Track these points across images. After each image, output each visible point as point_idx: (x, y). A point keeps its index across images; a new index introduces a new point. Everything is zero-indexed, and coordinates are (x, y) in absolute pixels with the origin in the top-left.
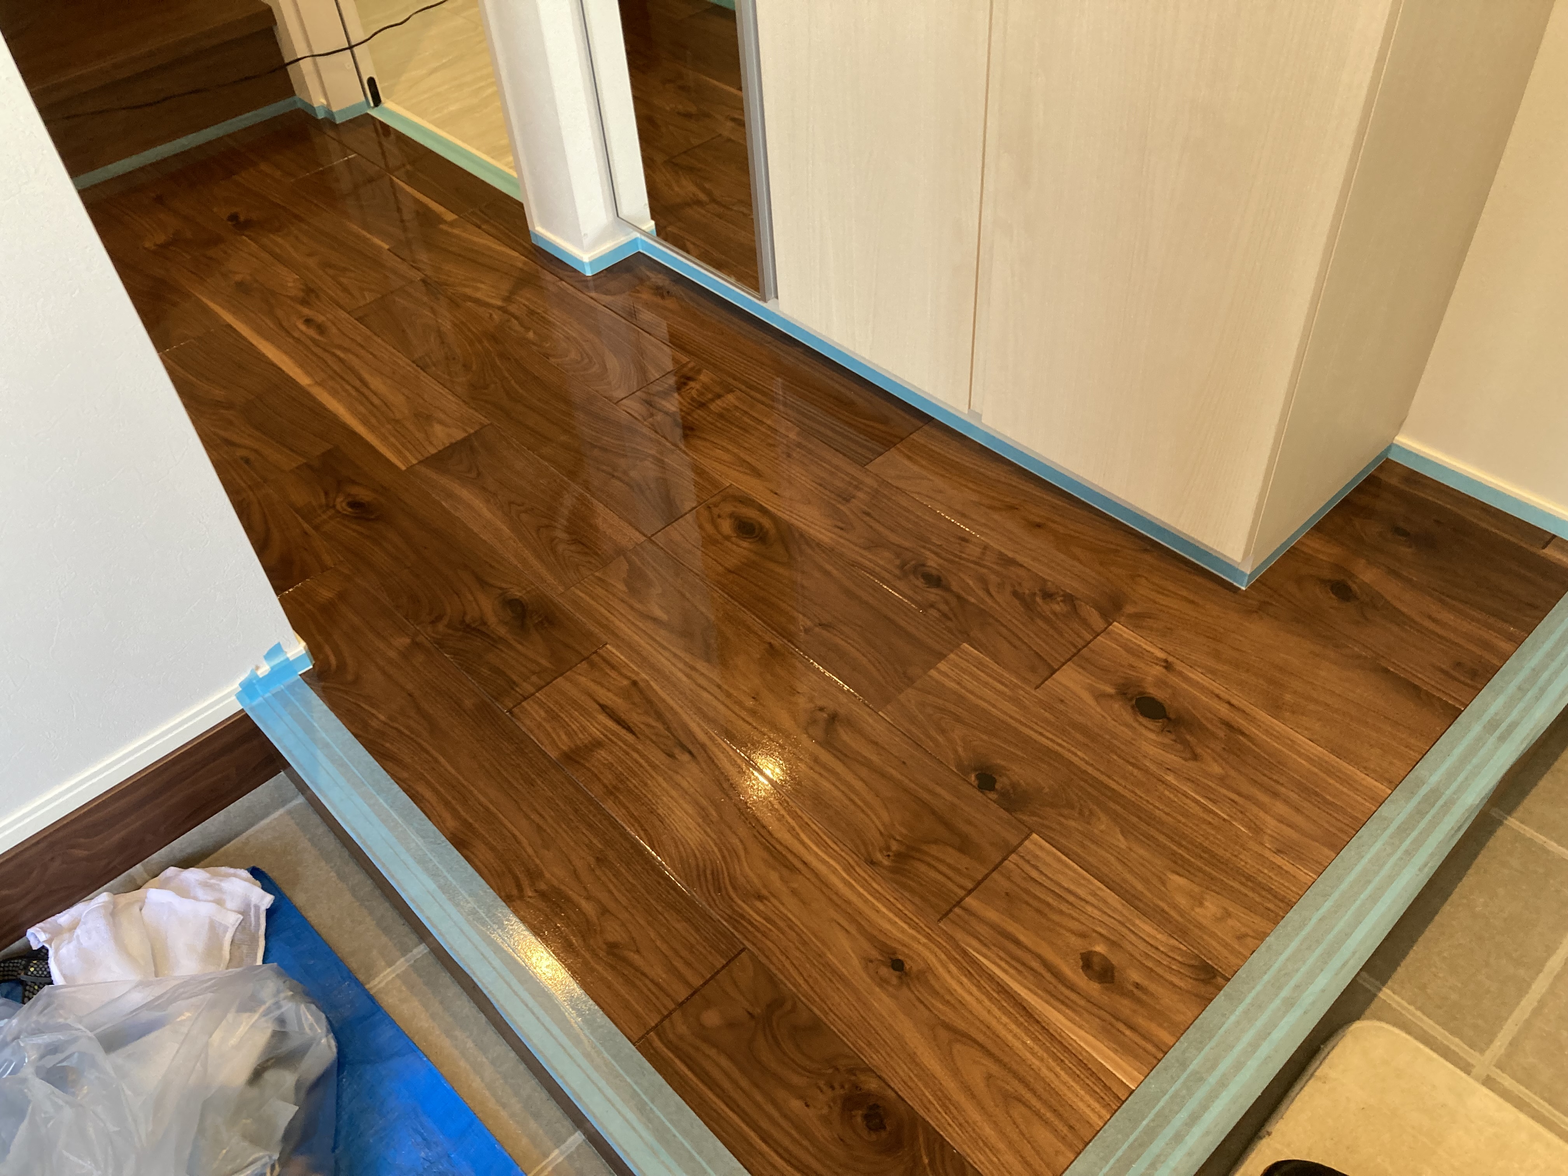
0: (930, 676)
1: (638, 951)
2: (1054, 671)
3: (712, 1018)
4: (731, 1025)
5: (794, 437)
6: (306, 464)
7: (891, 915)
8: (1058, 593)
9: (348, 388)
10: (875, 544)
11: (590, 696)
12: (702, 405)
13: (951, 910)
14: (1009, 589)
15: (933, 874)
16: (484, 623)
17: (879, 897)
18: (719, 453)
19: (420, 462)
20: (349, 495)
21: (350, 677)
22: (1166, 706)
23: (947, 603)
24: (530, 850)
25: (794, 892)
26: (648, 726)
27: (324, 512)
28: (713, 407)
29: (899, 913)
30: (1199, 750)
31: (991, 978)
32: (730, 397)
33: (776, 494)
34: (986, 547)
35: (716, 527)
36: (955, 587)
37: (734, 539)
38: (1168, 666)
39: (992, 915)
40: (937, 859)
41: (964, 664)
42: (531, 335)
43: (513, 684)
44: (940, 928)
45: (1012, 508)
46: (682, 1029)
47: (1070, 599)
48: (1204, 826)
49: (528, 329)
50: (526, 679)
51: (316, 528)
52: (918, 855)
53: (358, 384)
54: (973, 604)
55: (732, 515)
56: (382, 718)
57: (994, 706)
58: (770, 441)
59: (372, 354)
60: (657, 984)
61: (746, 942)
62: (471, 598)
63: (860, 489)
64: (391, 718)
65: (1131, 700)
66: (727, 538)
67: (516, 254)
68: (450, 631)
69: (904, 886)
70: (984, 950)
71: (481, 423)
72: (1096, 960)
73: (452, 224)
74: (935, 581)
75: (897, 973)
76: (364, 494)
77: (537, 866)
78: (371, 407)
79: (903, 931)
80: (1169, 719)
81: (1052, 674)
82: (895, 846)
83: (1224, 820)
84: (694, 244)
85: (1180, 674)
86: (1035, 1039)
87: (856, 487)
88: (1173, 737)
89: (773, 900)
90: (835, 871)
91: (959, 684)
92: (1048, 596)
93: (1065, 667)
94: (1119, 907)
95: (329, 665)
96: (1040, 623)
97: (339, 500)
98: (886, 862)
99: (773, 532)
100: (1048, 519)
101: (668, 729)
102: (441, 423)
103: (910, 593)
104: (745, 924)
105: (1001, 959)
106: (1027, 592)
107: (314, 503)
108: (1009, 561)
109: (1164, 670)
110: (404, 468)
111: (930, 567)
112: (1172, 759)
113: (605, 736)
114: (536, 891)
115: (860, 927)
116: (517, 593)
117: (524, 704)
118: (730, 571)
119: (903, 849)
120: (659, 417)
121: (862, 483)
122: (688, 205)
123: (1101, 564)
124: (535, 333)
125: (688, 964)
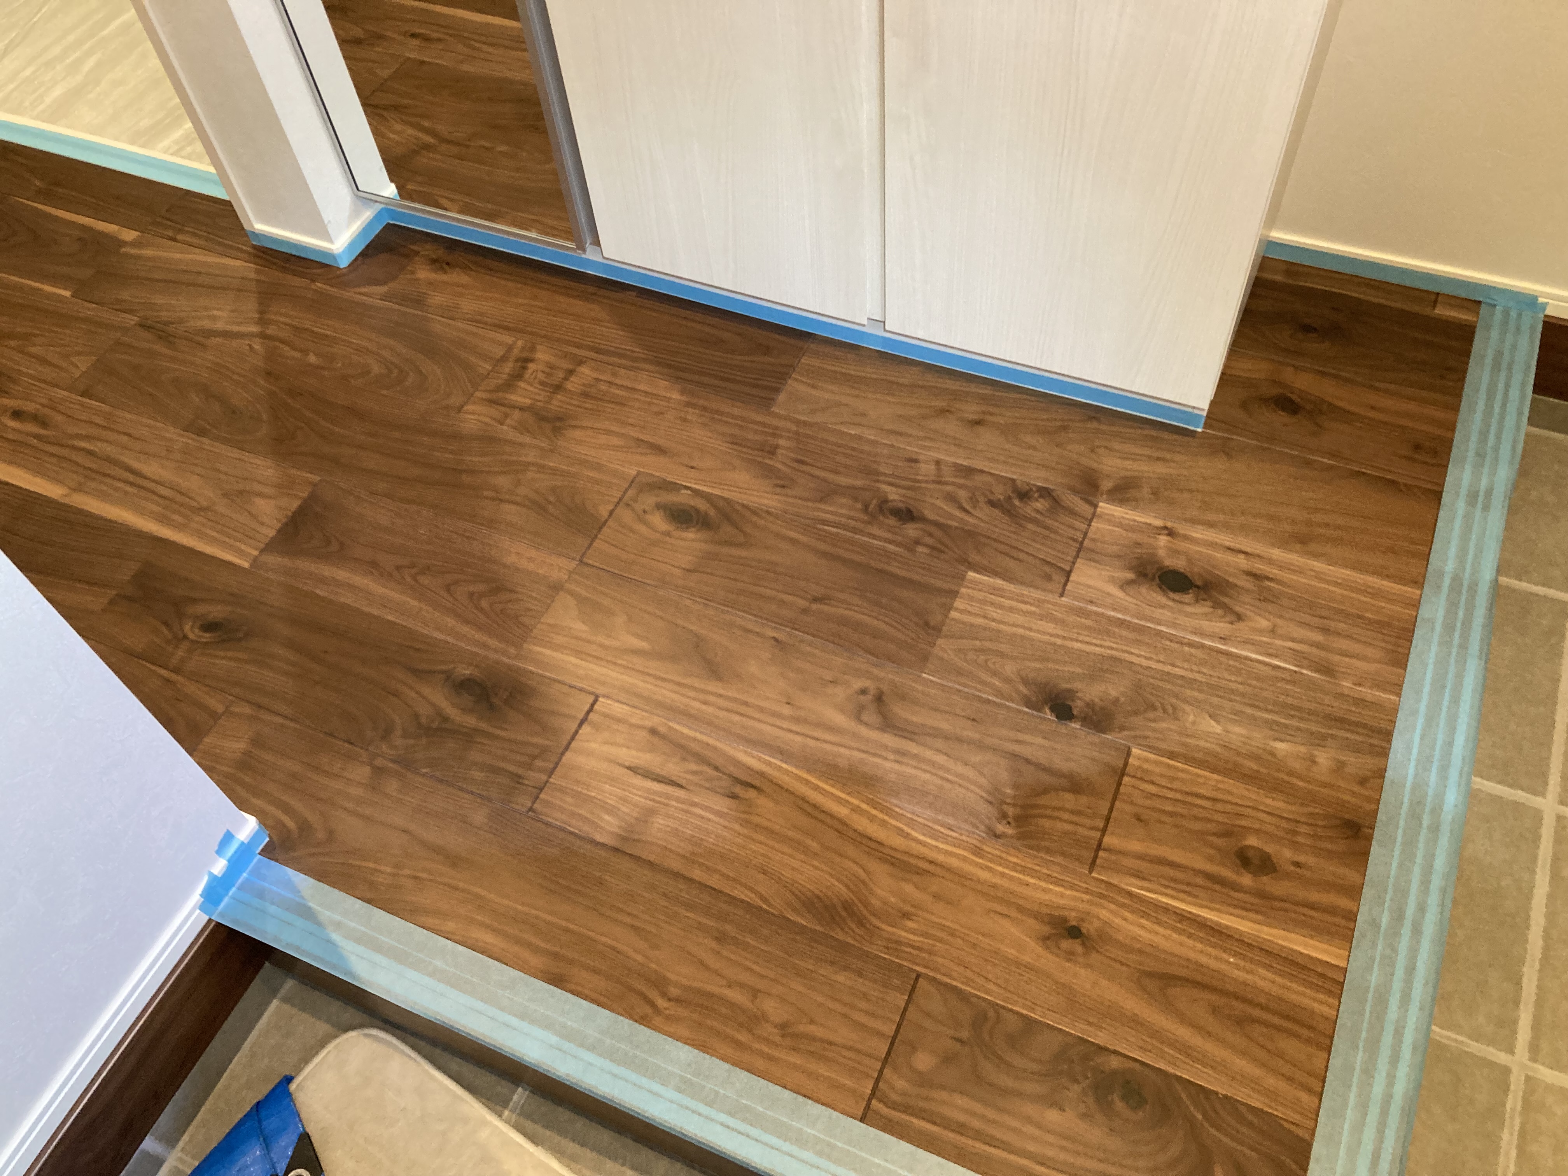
0: (953, 619)
1: (812, 1022)
2: (1068, 574)
3: (923, 1061)
4: (948, 1059)
5: (679, 397)
6: (117, 595)
7: (1043, 884)
8: (1031, 490)
9: (120, 485)
10: (827, 493)
11: (610, 761)
12: (558, 388)
13: (1096, 857)
14: (982, 499)
15: (1059, 825)
16: (445, 719)
17: (1024, 870)
18: (603, 439)
19: (262, 551)
20: (197, 618)
21: (321, 835)
22: (1189, 575)
23: (930, 535)
24: (639, 958)
25: (936, 897)
26: (695, 773)
27: (177, 647)
28: (569, 386)
29: (1049, 878)
30: (1238, 609)
31: (1166, 909)
32: (585, 370)
33: (692, 468)
34: (938, 463)
35: (648, 524)
36: (929, 514)
37: (677, 533)
38: (1171, 533)
39: (1136, 846)
40: (1055, 808)
41: (981, 595)
42: (312, 359)
43: (517, 779)
44: (1093, 878)
45: (943, 412)
46: (901, 1084)
47: (1045, 493)
48: (1279, 684)
49: (305, 352)
50: (529, 767)
51: (177, 670)
52: (1035, 812)
53: (131, 478)
54: (956, 528)
55: (658, 506)
56: (389, 870)
57: (1030, 629)
58: (656, 409)
59: (125, 434)
60: (851, 1049)
61: (917, 968)
62: (413, 695)
63: (780, 437)
64: (397, 866)
65: (1153, 579)
66: (668, 534)
67: (238, 263)
68: (412, 742)
69: (1038, 849)
70: (1146, 884)
71: (311, 483)
72: (1251, 854)
73: (134, 244)
74: (907, 515)
75: (1078, 941)
76: (216, 612)
77: (655, 971)
78: (161, 501)
79: (1062, 896)
80: (1198, 587)
81: (1068, 577)
82: (1011, 811)
83: (1295, 672)
84: (448, 198)
85: (1186, 538)
86: (1236, 954)
87: (774, 435)
88: (1209, 603)
89: (920, 913)
90: (965, 859)
91: (985, 617)
92: (1024, 496)
93: (1077, 565)
94: (1246, 793)
95: (289, 831)
96: (1030, 526)
97: (187, 628)
98: (1010, 831)
99: (712, 512)
100: (984, 413)
101: (716, 768)
102: (259, 495)
103: (889, 536)
104: (908, 950)
105: (1166, 887)
106: (1002, 498)
107: (158, 641)
108: (968, 471)
109: (1169, 538)
110: (246, 565)
111: (893, 501)
112: (1221, 626)
113: (653, 800)
114: (670, 1000)
115: (1021, 910)
116: (465, 671)
117: (542, 796)
118: (688, 571)
119: (1018, 811)
120: (516, 415)
121: (776, 428)
122: (415, 152)
123: (1058, 445)
124: (316, 355)
125: (873, 1015)
